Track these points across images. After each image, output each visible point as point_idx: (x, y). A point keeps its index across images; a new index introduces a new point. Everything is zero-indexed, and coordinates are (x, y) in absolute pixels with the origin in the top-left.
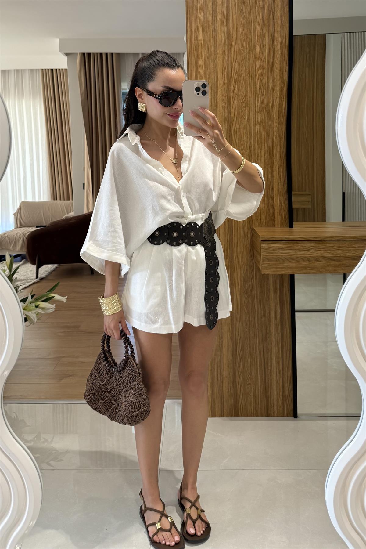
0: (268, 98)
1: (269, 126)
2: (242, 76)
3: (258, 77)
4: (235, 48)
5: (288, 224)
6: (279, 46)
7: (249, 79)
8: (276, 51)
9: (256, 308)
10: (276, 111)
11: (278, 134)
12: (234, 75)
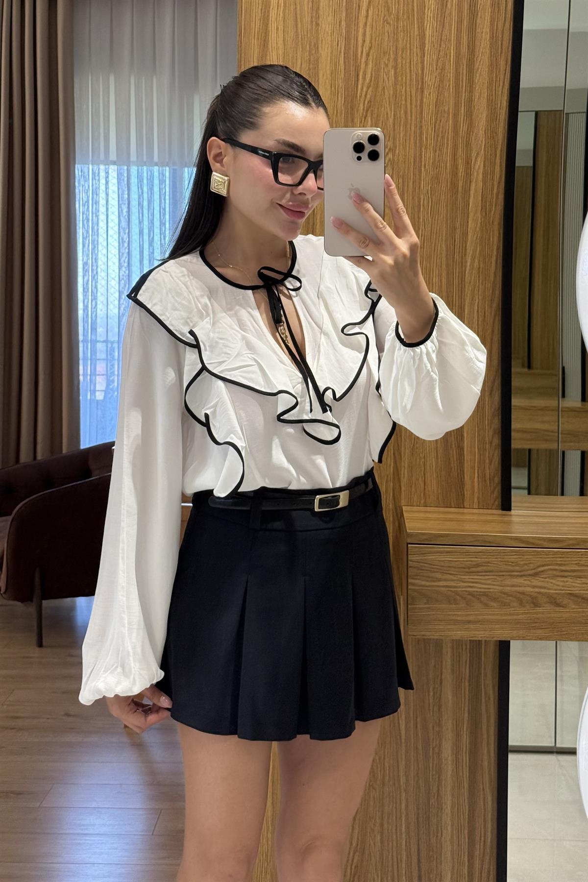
0: (454, 155)
1: (454, 229)
2: (386, 93)
3: (430, 97)
4: (367, 17)
5: (498, 502)
6: (488, 17)
7: (403, 102)
8: (478, 30)
9: (403, 732)
10: (476, 190)
11: (480, 252)
12: (365, 89)
